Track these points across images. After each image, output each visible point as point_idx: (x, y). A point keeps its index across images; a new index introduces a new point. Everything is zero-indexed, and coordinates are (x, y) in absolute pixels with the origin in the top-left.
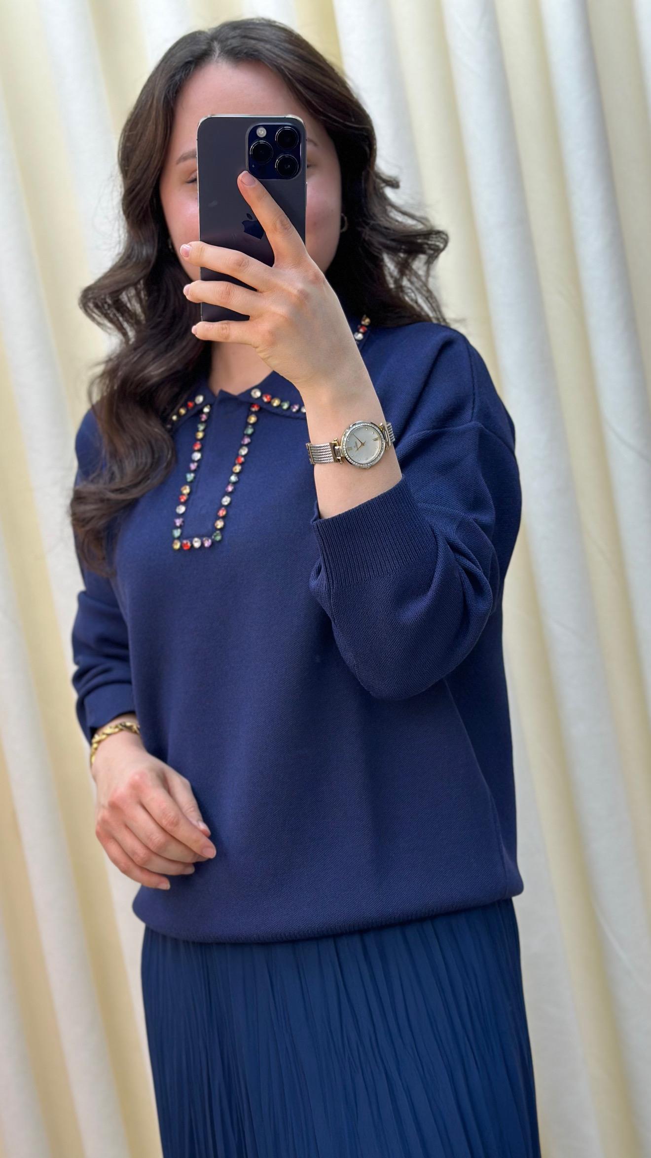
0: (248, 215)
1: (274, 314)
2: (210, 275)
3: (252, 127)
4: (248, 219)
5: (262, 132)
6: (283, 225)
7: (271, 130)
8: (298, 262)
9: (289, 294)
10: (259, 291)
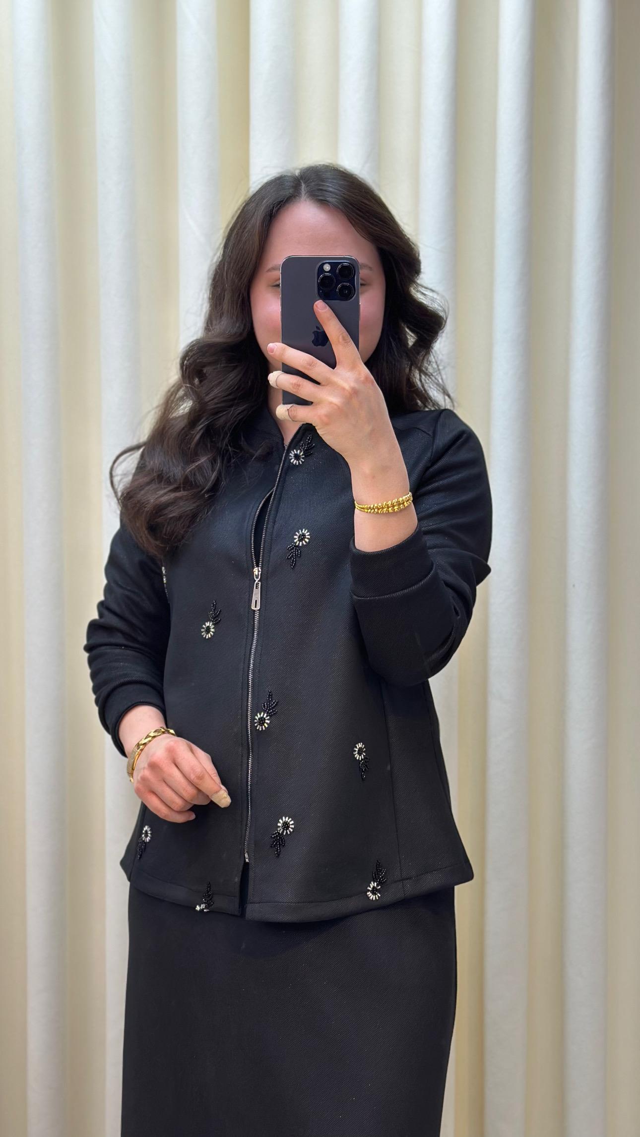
0: (317, 328)
1: (331, 403)
2: (289, 370)
3: (320, 263)
4: (316, 330)
5: (327, 268)
6: (344, 339)
7: (333, 265)
8: (353, 367)
9: (344, 389)
10: (321, 385)
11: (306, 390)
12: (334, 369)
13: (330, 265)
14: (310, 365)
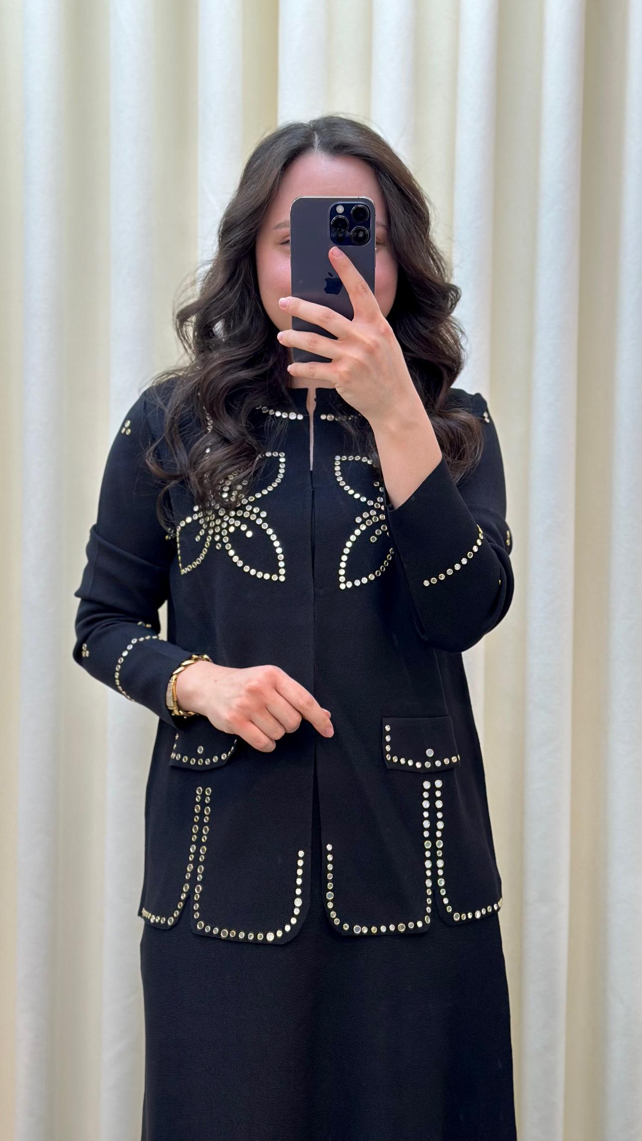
0: (331, 274)
1: (351, 358)
3: (333, 205)
4: (331, 277)
6: (362, 287)
7: (347, 207)
8: (372, 319)
9: (363, 343)
10: (339, 339)
11: (323, 346)
12: (351, 320)
13: (344, 207)
14: (328, 318)
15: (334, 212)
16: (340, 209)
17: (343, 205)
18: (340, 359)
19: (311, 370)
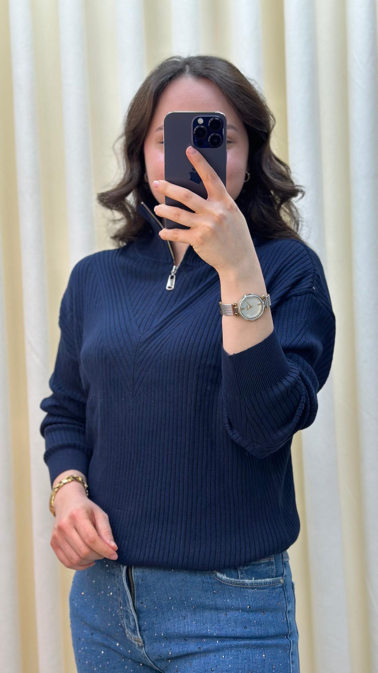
1: (204, 226)
3: (195, 118)
7: (206, 119)
8: (221, 198)
9: (214, 215)
10: (196, 213)
11: (184, 217)
12: (206, 199)
13: (203, 119)
14: (187, 197)
15: (196, 123)
16: (201, 121)
17: (202, 118)
18: (196, 227)
19: (175, 235)
